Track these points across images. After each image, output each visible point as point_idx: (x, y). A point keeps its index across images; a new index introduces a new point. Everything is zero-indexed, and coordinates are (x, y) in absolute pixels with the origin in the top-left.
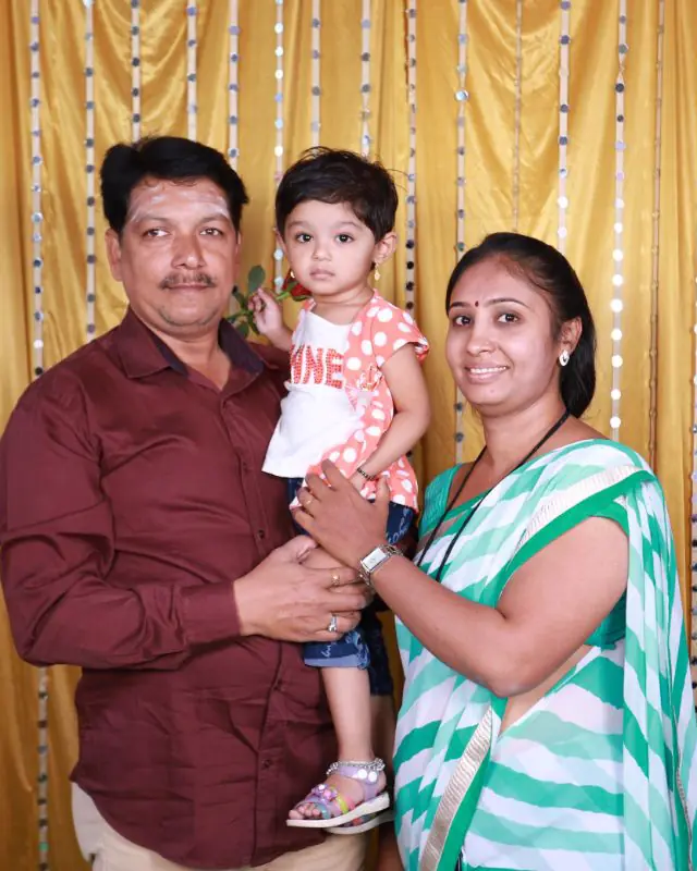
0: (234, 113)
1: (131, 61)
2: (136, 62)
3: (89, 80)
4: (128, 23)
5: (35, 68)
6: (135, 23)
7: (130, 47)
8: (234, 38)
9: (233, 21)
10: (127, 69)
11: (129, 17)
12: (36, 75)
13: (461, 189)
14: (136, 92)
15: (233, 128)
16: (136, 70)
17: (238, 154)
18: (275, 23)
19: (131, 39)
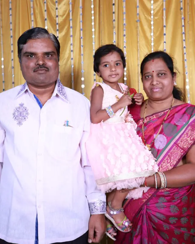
0: (81, 28)
1: (56, 16)
2: (57, 16)
3: (46, 21)
4: (55, 7)
5: (33, 19)
6: (57, 7)
7: (56, 13)
8: (81, 9)
9: (81, 5)
10: (55, 18)
11: (55, 5)
12: (33, 21)
13: (138, 44)
14: (57, 24)
15: (82, 32)
16: (57, 18)
17: (83, 38)
18: (91, 5)
19: (56, 11)
